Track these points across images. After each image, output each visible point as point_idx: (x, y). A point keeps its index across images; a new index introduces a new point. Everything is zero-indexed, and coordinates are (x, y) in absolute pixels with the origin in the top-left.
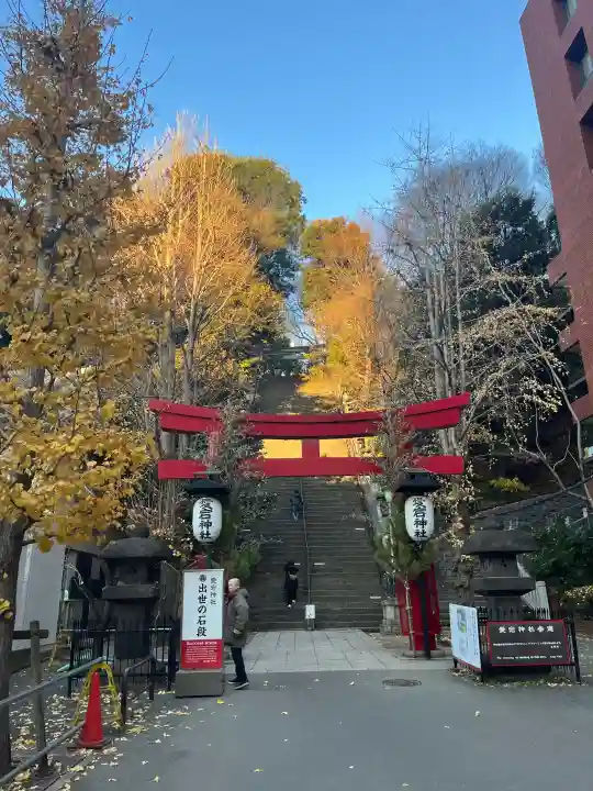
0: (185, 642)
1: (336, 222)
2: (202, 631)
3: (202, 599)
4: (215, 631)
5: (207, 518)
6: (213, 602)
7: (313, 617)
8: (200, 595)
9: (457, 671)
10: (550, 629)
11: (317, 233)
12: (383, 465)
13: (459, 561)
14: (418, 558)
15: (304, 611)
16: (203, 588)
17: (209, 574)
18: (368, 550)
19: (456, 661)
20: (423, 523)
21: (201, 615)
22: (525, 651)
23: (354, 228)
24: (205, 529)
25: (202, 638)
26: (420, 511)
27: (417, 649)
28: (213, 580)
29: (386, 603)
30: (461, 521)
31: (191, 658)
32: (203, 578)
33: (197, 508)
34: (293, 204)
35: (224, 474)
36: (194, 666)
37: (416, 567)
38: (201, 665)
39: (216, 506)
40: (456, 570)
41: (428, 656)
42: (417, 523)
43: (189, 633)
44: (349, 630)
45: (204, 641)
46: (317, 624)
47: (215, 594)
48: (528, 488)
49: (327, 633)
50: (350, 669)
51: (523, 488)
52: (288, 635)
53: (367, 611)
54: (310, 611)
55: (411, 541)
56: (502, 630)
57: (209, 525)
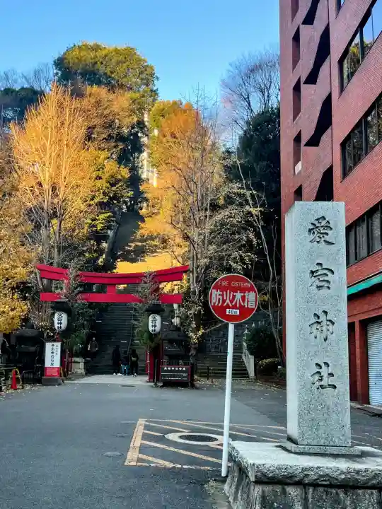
0: (46, 367)
2: (52, 364)
3: (53, 353)
4: (57, 364)
5: (60, 321)
6: (56, 354)
8: (52, 351)
10: (184, 369)
16: (53, 349)
17: (55, 344)
20: (155, 326)
21: (52, 358)
22: (171, 376)
28: (57, 346)
31: (48, 373)
33: (56, 316)
35: (69, 301)
36: (49, 375)
42: (153, 326)
43: (47, 364)
45: (53, 367)
47: (57, 351)
55: (149, 333)
56: (166, 368)
57: (61, 323)
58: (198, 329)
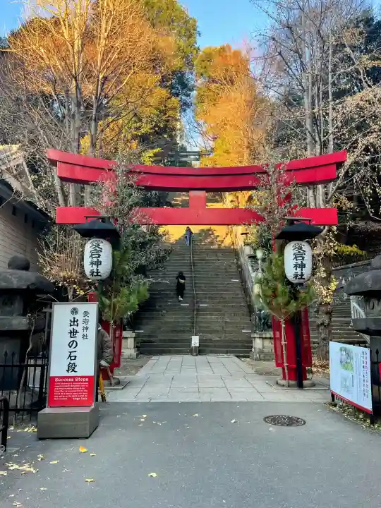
0: (53, 378)
1: (223, 49)
2: (72, 367)
3: (73, 333)
5: (97, 258)
6: (85, 337)
7: (198, 345)
8: (71, 328)
9: (335, 405)
11: (208, 57)
12: (265, 214)
13: (321, 304)
14: (296, 299)
15: (190, 340)
16: (74, 322)
17: (82, 307)
18: (240, 296)
19: (333, 396)
20: (302, 266)
21: (72, 350)
23: (237, 54)
24: (95, 267)
25: (73, 374)
26: (299, 254)
27: (289, 379)
28: (86, 313)
29: (256, 335)
30: (324, 271)
31: (59, 395)
32: (75, 311)
33: (88, 248)
34: (190, 36)
36: (62, 404)
37: (293, 306)
38: (70, 403)
39: (106, 247)
40: (317, 312)
41: (301, 386)
42: (296, 266)
43: (58, 368)
44: (225, 355)
45: (74, 377)
46: (200, 351)
47: (87, 328)
48: (364, 253)
49: (208, 357)
50: (229, 399)
51: (360, 252)
52: (177, 359)
53: (238, 341)
54: (195, 341)
55: (289, 283)
57: (98, 263)
58: (327, 280)
